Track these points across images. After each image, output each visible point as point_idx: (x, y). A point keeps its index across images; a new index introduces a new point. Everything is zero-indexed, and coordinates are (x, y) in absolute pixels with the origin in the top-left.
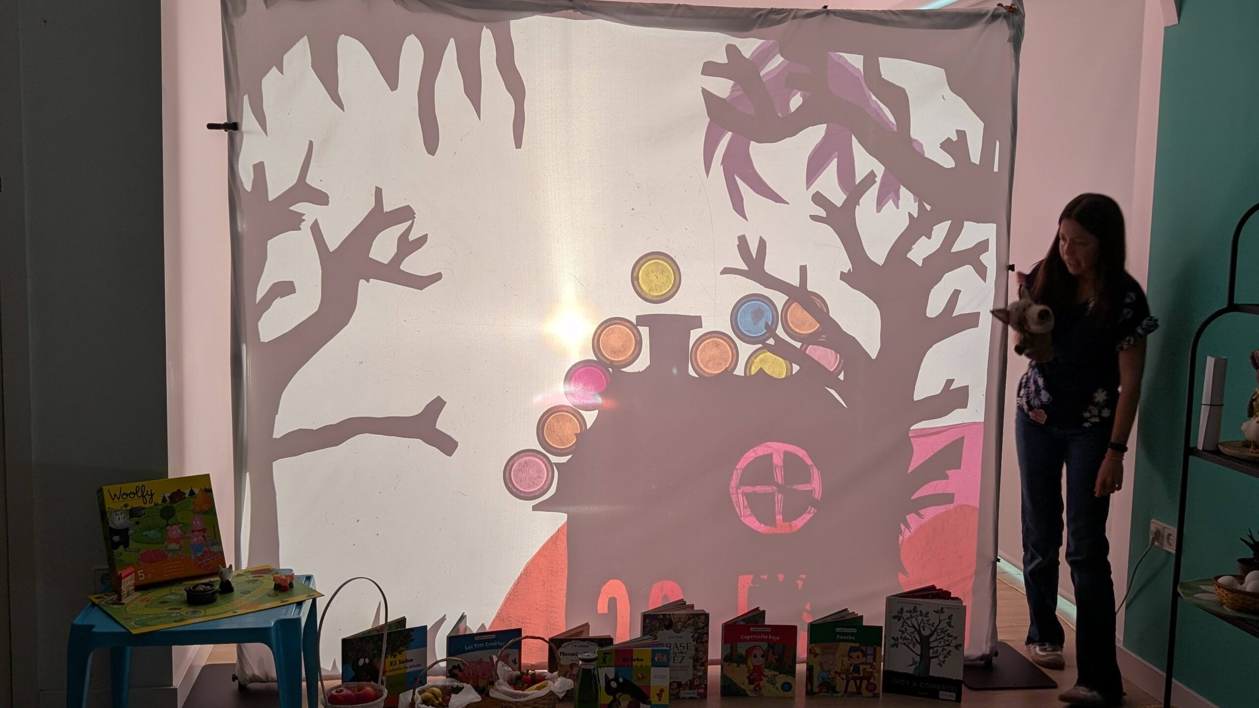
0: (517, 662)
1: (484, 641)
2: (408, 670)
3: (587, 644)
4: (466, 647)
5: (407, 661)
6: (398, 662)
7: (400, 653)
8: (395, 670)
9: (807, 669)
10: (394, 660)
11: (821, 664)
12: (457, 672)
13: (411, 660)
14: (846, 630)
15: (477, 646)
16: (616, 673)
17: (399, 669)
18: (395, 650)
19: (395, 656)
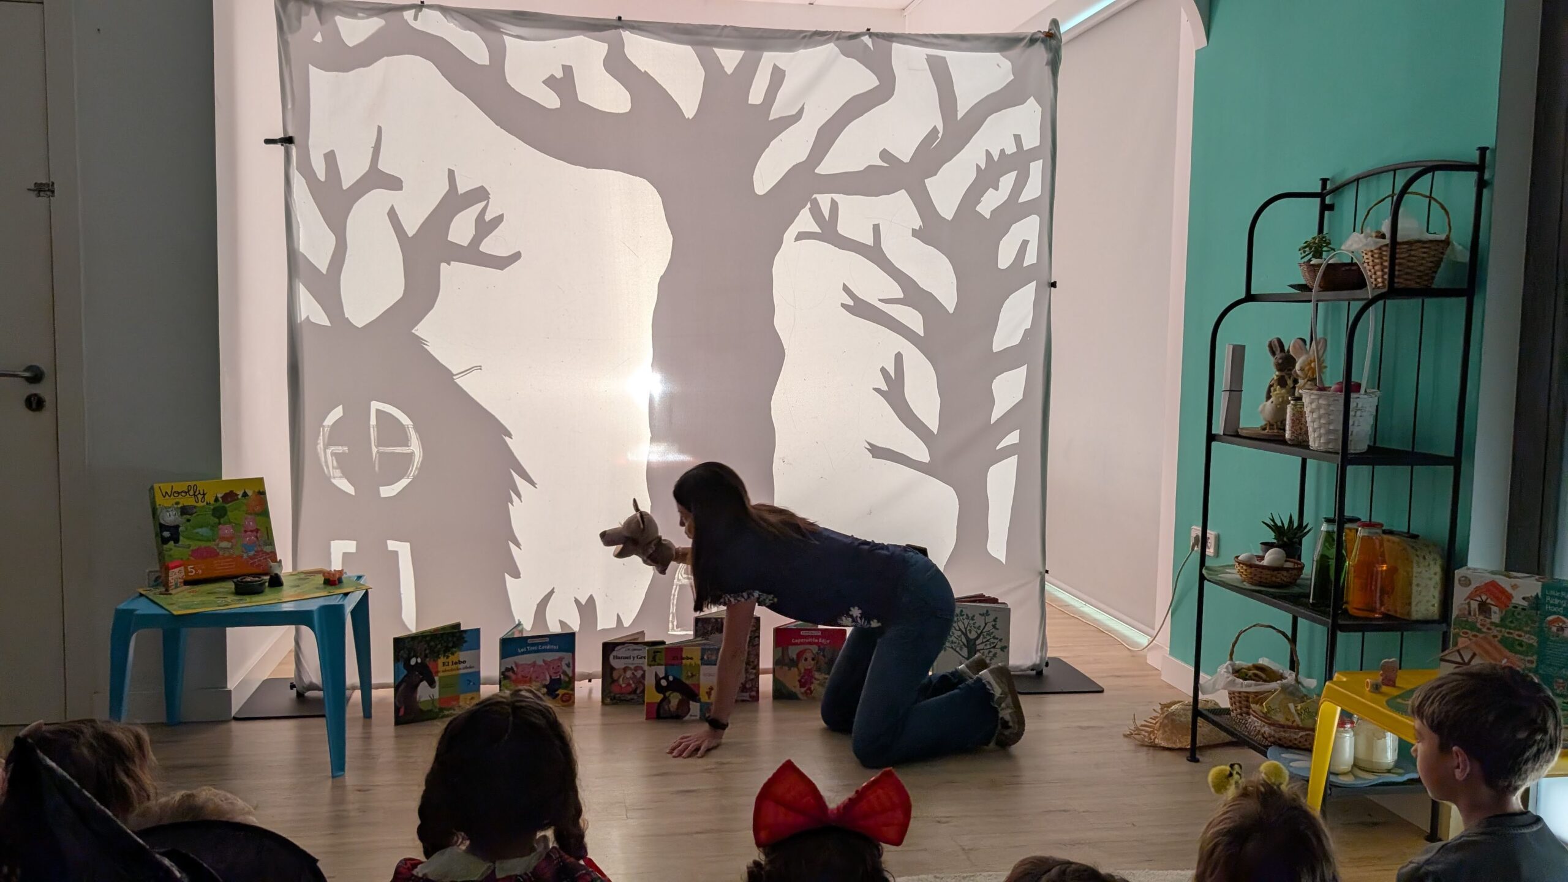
0: (571, 665)
1: (537, 644)
2: (462, 671)
3: (640, 648)
4: (517, 650)
5: (460, 662)
6: (450, 663)
7: (453, 654)
8: (448, 671)
10: (447, 660)
12: (510, 674)
13: (464, 662)
15: (531, 647)
16: (666, 673)
17: (452, 670)
18: (447, 650)
19: (448, 657)
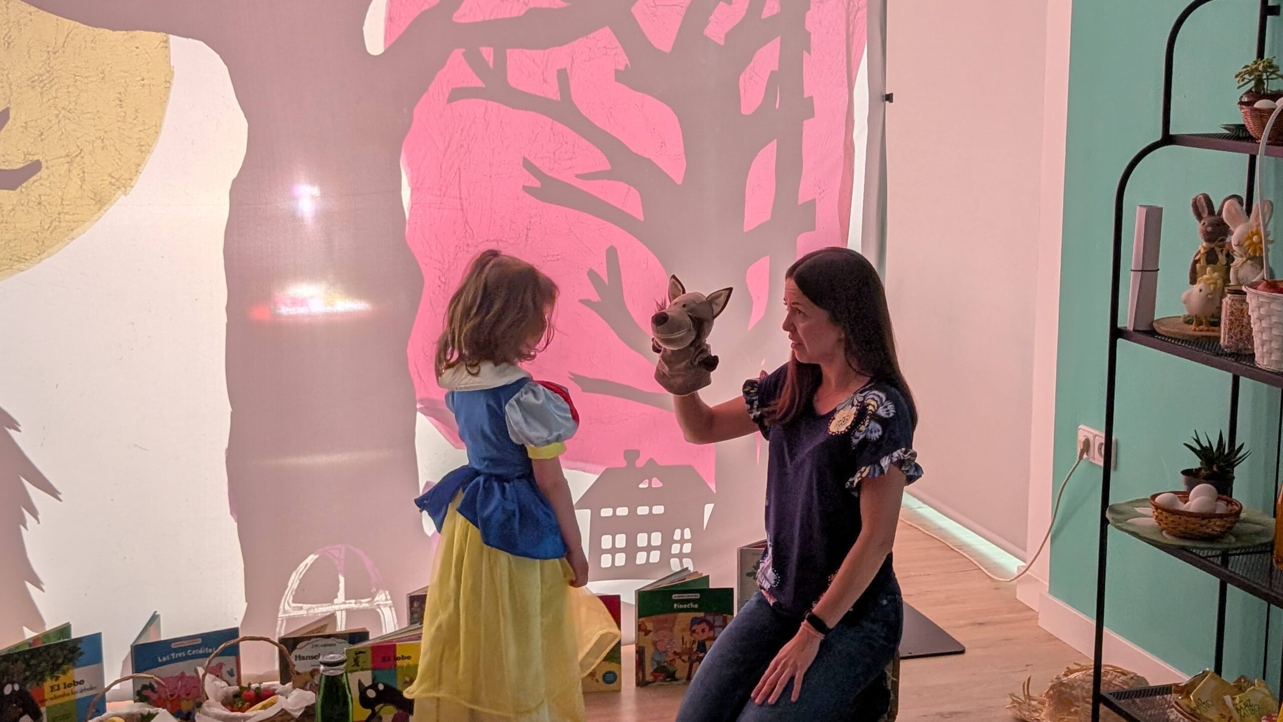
0: (235, 673)
1: (184, 649)
2: (79, 696)
3: (334, 642)
4: (159, 658)
5: (75, 683)
6: (62, 686)
7: (64, 673)
8: (59, 697)
9: (637, 652)
10: (57, 683)
11: (655, 644)
12: (147, 693)
13: (81, 682)
14: (686, 596)
15: (175, 655)
16: (374, 679)
17: (64, 695)
18: (55, 668)
19: (57, 678)
